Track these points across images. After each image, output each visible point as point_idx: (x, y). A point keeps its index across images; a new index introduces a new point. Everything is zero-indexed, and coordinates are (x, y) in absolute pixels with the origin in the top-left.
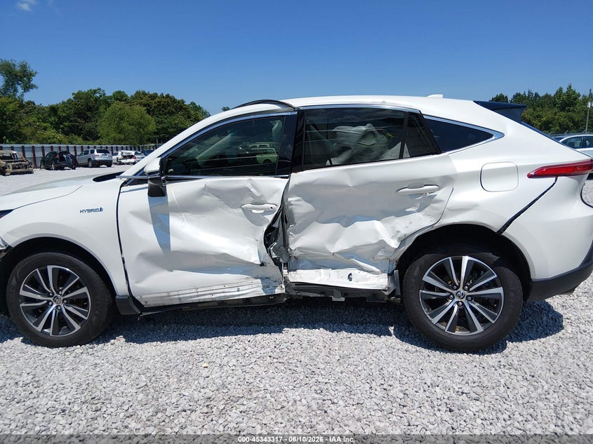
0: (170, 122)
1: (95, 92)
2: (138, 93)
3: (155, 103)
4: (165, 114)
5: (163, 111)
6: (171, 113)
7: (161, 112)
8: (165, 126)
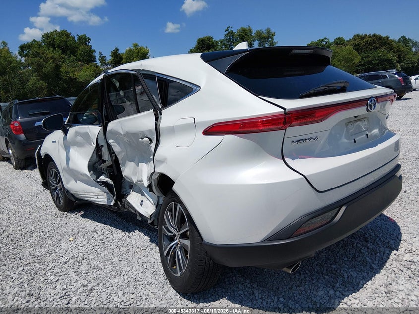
0: (375, 56)
1: (322, 40)
2: (355, 36)
3: (364, 42)
4: (371, 50)
5: (369, 48)
6: (376, 49)
7: (368, 49)
8: (370, 59)
